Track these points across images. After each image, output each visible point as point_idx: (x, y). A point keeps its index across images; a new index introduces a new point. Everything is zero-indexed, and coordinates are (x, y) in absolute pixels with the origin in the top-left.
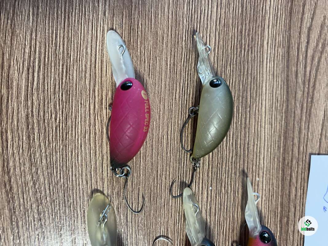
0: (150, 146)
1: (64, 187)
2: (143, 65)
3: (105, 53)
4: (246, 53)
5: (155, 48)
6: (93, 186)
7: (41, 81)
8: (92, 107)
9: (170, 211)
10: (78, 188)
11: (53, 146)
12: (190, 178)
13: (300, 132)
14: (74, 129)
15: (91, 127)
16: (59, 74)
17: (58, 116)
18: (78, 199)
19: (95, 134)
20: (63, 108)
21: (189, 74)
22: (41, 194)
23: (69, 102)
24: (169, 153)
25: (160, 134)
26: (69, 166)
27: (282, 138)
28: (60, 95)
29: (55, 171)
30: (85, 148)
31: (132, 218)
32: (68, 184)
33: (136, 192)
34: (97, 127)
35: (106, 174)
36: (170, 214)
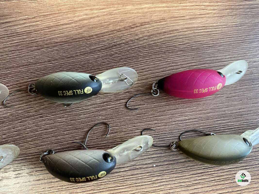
0: (177, 107)
1: (138, 56)
7: (200, 34)
8: (193, 64)
10: (138, 64)
11: (162, 46)
14: (176, 56)
15: (180, 66)
16: (207, 42)
20: (188, 48)
23: (192, 51)
24: (175, 123)
25: (188, 114)
26: (152, 57)
28: (195, 45)
29: (147, 49)
30: (166, 64)
31: (123, 103)
32: (140, 58)
33: (142, 103)
35: (151, 80)
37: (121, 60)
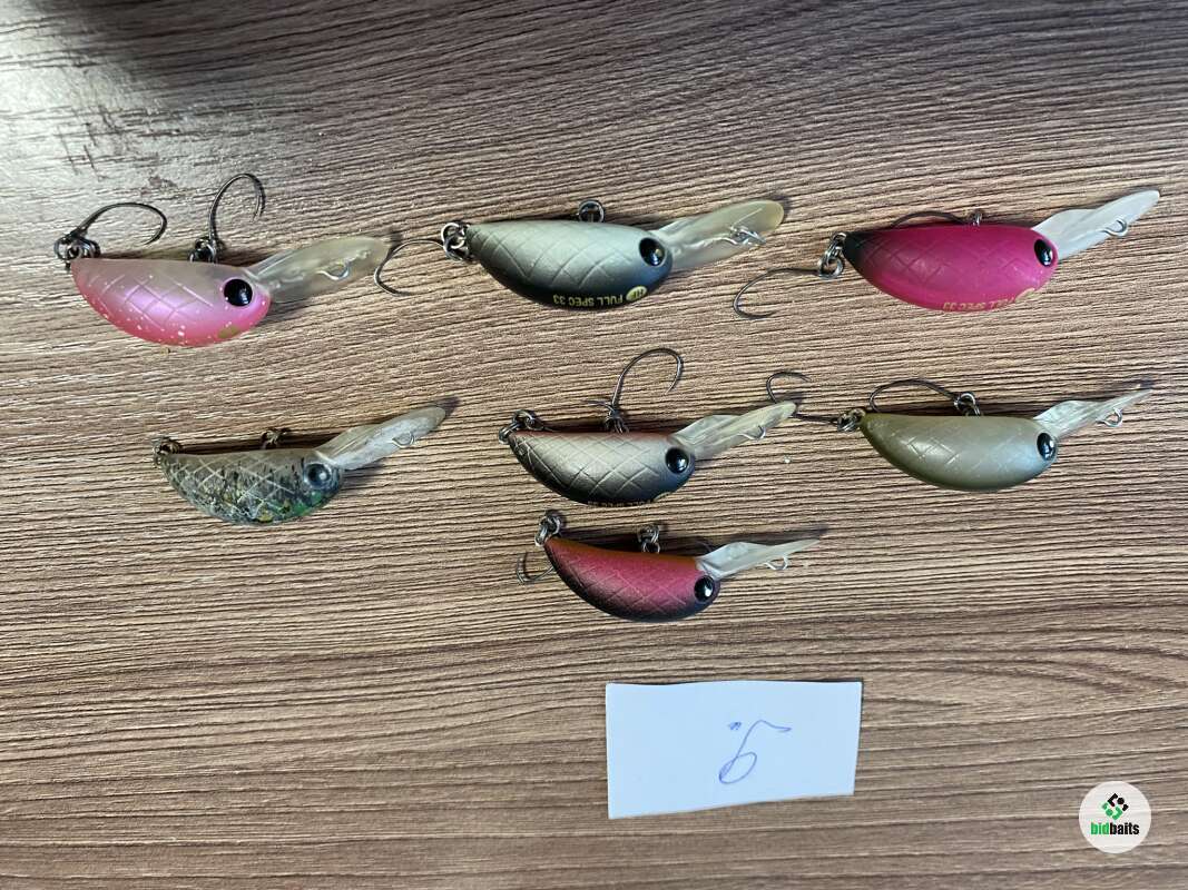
0: (885, 313)
2: (1072, 275)
3: (1102, 185)
4: (1097, 507)
5: (1111, 299)
6: (797, 198)
9: (737, 377)
10: (792, 165)
11: (887, 95)
12: (811, 414)
13: (912, 651)
14: (926, 138)
17: (958, 99)
18: (768, 168)
19: (916, 188)
20: (975, 107)
21: (1050, 384)
22: (780, 83)
24: (869, 358)
26: (843, 138)
27: (900, 612)
29: (831, 107)
30: (882, 169)
31: (724, 295)
32: (801, 140)
33: (783, 297)
34: (932, 189)
35: (824, 224)
36: (732, 378)
37: (736, 147)
